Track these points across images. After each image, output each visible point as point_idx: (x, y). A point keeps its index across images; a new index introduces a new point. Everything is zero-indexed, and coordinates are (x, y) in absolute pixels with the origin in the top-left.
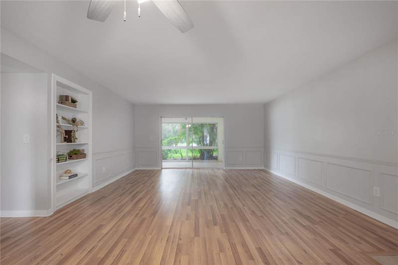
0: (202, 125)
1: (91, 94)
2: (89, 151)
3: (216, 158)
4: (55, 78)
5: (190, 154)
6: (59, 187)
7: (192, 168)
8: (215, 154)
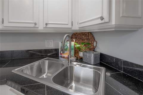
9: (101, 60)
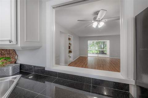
0: (100, 42)
1: (73, 36)
2: (72, 51)
3: (106, 54)
4: (68, 34)
5: (96, 52)
6: (69, 59)
7: (98, 57)
8: (105, 52)
9: (21, 69)
